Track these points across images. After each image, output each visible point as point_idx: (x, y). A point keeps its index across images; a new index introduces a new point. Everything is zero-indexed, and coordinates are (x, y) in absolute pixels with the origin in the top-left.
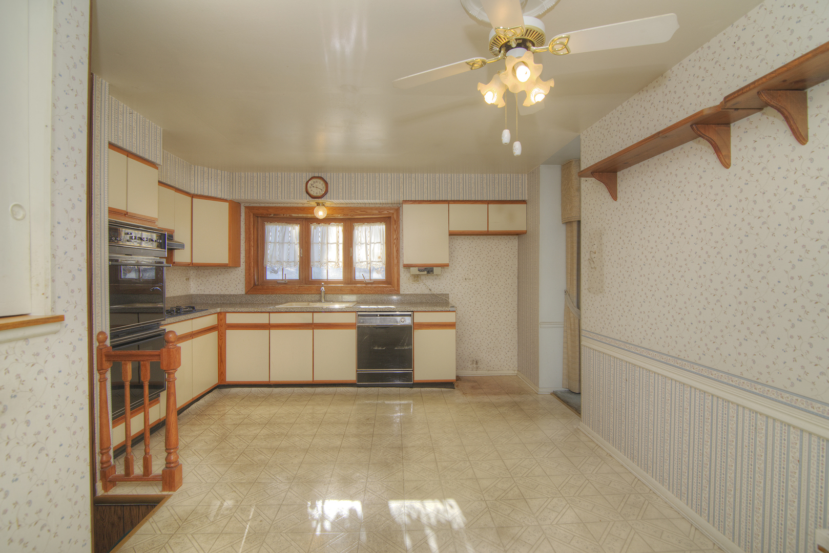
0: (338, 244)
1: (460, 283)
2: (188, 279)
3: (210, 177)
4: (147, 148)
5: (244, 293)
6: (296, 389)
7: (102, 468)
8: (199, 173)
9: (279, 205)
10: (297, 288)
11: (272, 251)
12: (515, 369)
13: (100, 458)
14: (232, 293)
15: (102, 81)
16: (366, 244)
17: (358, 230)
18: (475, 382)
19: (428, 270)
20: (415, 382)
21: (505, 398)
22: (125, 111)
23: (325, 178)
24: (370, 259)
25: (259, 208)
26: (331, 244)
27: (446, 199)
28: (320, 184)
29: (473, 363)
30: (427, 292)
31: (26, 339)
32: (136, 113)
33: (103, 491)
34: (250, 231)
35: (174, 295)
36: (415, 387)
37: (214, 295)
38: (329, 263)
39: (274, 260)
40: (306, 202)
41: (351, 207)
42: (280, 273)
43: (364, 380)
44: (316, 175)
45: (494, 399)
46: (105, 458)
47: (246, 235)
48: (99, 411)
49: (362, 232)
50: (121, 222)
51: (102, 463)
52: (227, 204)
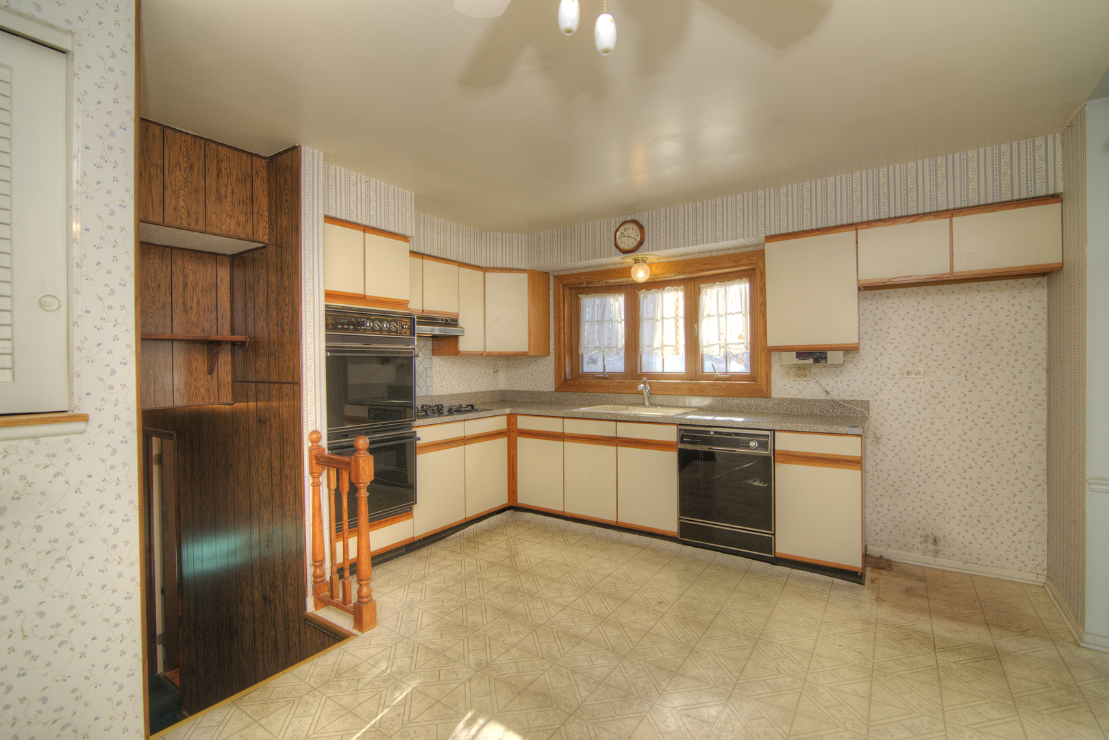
0: (676, 318)
1: (894, 381)
2: (496, 371)
3: (504, 244)
4: (391, 218)
5: (553, 390)
6: (598, 529)
7: (314, 582)
8: (492, 241)
9: (592, 269)
10: (615, 384)
11: (589, 334)
12: (1040, 572)
13: (312, 571)
14: (542, 390)
15: (313, 152)
16: (719, 316)
17: (706, 295)
18: (922, 579)
19: (815, 356)
20: (777, 555)
21: (976, 634)
22: (359, 181)
23: (640, 222)
24: (726, 340)
25: (568, 276)
26: (667, 319)
27: (850, 221)
28: (633, 231)
29: (926, 541)
30: (822, 396)
31: (35, 438)
32: (375, 180)
33: (314, 609)
34: (559, 308)
35: (477, 391)
36: (780, 565)
37: (523, 391)
38: (665, 348)
39: (591, 346)
40: (617, 260)
41: (689, 260)
42: (600, 363)
43: (689, 535)
44: (629, 218)
45: (942, 628)
46: (318, 572)
47: (555, 314)
48: (311, 518)
49: (711, 297)
50: (351, 308)
51: (315, 576)
52: (526, 275)
